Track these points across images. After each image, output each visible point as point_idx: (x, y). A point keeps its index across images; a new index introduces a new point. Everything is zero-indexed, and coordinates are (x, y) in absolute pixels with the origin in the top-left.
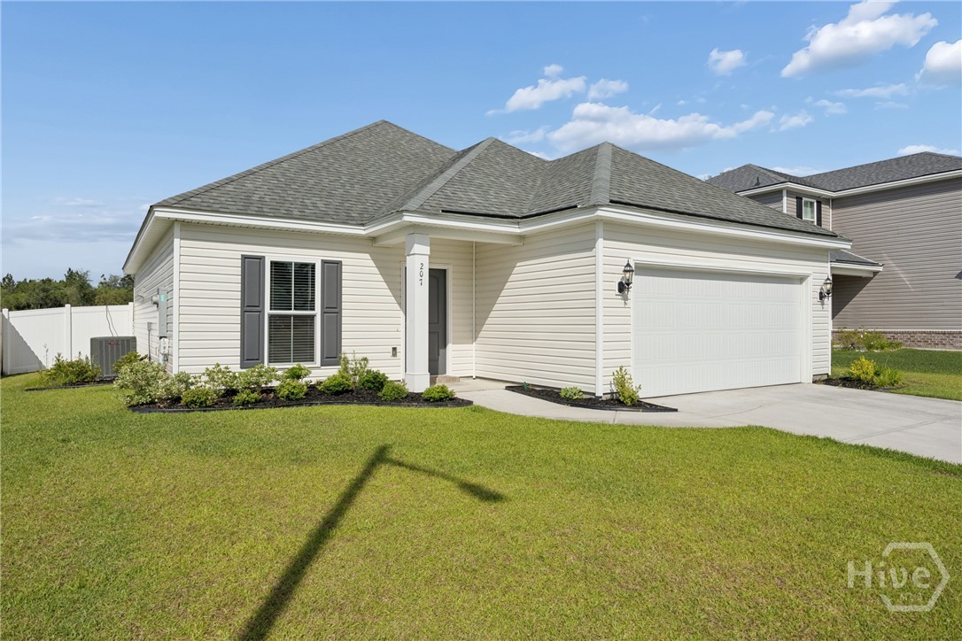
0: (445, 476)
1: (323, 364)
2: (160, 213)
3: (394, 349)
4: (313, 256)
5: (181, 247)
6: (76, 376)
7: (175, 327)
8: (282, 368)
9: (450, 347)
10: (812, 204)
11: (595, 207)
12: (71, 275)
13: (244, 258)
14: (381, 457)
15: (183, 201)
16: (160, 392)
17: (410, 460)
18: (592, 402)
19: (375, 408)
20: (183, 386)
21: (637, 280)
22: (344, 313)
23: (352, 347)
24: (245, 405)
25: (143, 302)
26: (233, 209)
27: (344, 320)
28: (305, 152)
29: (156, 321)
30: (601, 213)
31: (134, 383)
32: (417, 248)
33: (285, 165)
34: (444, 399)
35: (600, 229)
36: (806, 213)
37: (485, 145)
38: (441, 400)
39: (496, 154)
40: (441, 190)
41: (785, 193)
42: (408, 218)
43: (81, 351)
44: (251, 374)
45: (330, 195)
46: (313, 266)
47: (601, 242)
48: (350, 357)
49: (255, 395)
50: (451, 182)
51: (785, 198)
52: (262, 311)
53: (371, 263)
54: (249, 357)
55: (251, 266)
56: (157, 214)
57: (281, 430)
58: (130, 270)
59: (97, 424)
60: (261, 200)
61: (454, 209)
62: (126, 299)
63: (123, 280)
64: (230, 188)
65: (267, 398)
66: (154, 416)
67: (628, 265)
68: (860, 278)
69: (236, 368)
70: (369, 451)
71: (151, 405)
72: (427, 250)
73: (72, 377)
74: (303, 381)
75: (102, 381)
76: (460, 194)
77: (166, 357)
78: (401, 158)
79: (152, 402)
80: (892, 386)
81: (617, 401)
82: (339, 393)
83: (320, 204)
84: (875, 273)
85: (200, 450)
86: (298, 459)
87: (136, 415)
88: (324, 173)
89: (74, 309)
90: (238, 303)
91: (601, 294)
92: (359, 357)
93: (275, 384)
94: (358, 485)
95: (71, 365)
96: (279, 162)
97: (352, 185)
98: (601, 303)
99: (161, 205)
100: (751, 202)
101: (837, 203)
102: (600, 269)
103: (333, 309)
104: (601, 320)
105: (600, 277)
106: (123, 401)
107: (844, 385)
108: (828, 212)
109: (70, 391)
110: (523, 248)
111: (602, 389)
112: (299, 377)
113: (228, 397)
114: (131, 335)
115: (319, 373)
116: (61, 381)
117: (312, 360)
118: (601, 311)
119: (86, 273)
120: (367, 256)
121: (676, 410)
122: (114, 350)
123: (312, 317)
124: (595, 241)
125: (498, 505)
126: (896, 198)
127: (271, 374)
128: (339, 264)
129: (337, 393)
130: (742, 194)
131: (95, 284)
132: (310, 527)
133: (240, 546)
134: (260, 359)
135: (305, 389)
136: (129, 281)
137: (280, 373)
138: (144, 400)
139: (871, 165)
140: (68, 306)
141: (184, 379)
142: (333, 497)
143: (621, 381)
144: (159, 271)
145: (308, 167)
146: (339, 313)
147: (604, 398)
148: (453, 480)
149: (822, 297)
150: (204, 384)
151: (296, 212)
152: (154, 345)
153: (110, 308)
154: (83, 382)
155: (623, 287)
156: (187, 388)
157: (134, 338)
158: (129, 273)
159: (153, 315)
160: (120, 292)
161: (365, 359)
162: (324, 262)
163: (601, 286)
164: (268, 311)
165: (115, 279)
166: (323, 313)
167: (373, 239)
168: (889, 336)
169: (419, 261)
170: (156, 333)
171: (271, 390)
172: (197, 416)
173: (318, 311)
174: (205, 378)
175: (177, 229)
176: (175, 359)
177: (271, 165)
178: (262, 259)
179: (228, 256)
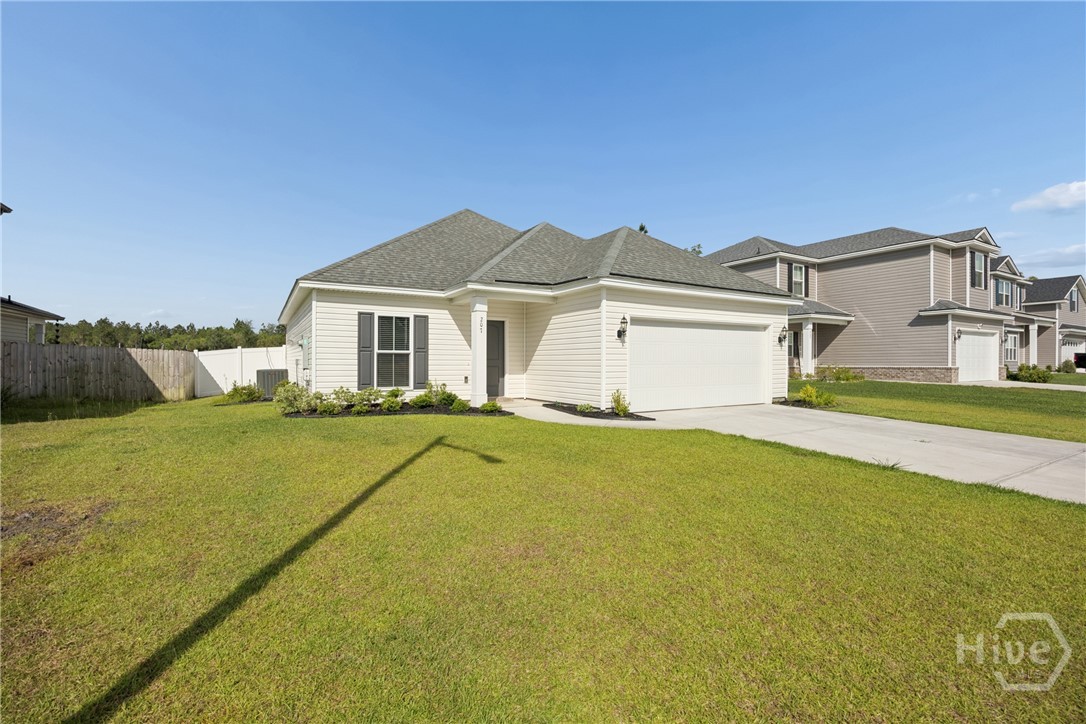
0: (473, 452)
1: (415, 388)
2: (303, 284)
3: (466, 378)
4: (408, 312)
5: (317, 306)
6: (246, 396)
7: (313, 361)
8: (386, 390)
9: (507, 376)
10: (801, 268)
11: (598, 278)
12: (240, 325)
13: (360, 314)
14: (439, 441)
15: (318, 275)
16: (303, 405)
17: (456, 444)
18: (598, 414)
19: (445, 416)
20: (319, 401)
21: (630, 329)
22: (430, 352)
23: (435, 377)
24: (359, 413)
25: (292, 345)
26: (352, 280)
27: (430, 357)
28: (406, 236)
29: (301, 358)
30: (602, 282)
31: (286, 398)
32: (478, 307)
33: (390, 247)
34: (493, 411)
35: (604, 293)
36: (796, 275)
37: (537, 229)
38: (492, 411)
39: (545, 235)
40: (497, 265)
41: (778, 260)
42: (471, 286)
43: (250, 379)
44: (365, 393)
45: (421, 269)
46: (408, 319)
47: (604, 303)
48: (433, 383)
49: (366, 407)
50: (506, 259)
51: (778, 264)
52: (373, 351)
53: (450, 317)
54: (364, 382)
55: (365, 319)
56: (301, 285)
57: (380, 428)
58: (283, 322)
59: (264, 424)
60: (372, 273)
61: (504, 279)
62: (281, 343)
63: (278, 327)
64: (350, 265)
65: (374, 410)
66: (300, 419)
67: (624, 318)
68: (838, 325)
69: (354, 390)
70: (432, 439)
71: (298, 413)
72: (485, 308)
73: (244, 397)
74: (399, 399)
75: (265, 400)
76: (511, 268)
77: (308, 382)
78: (477, 238)
79: (298, 412)
80: (827, 406)
81: (614, 414)
82: (423, 407)
83: (413, 276)
84: (849, 322)
85: (328, 438)
86: (387, 442)
87: (288, 419)
88: (418, 252)
89: (244, 350)
90: (356, 345)
91: (604, 339)
92: (440, 383)
93: (380, 401)
94: (419, 455)
95: (244, 388)
96: (386, 245)
97: (438, 261)
98: (604, 344)
99: (303, 279)
100: (730, 271)
101: (821, 267)
102: (604, 321)
103: (422, 349)
104: (604, 357)
105: (604, 327)
106: (279, 410)
107: (793, 405)
108: (814, 274)
109: (244, 406)
110: (556, 305)
111: (605, 404)
112: (396, 396)
113: (348, 409)
114: (284, 368)
115: (410, 394)
116: (237, 399)
117: (408, 385)
118: (604, 351)
119: (250, 322)
120: (447, 312)
121: (654, 420)
122: (272, 379)
123: (408, 355)
124: (601, 301)
125: (498, 465)
126: (864, 264)
127: (378, 395)
128: (426, 317)
129: (422, 407)
130: (725, 265)
131: (256, 331)
132: (384, 473)
133: (345, 480)
134: (371, 384)
135: (400, 404)
136: (282, 329)
137: (384, 393)
138: (293, 410)
139: (849, 237)
140: (239, 347)
141: (319, 397)
142: (402, 460)
143: (617, 401)
144: (303, 323)
145: (407, 248)
146: (426, 352)
147: (607, 411)
148: (477, 453)
149: (780, 340)
150: (333, 400)
151: (396, 282)
152: (300, 375)
153: (269, 348)
154: (252, 401)
155: (621, 334)
156: (321, 402)
157: (286, 371)
158: (282, 323)
159: (298, 354)
160: (276, 337)
161: (444, 385)
162: (416, 316)
163: (604, 333)
164: (376, 351)
165: (272, 327)
166: (415, 352)
167: (451, 300)
168: (858, 370)
169: (480, 316)
170: (301, 367)
171: (377, 405)
172: (328, 420)
173: (411, 351)
174: (333, 396)
175: (314, 294)
176: (313, 383)
177: (380, 247)
178: (372, 314)
179: (349, 313)
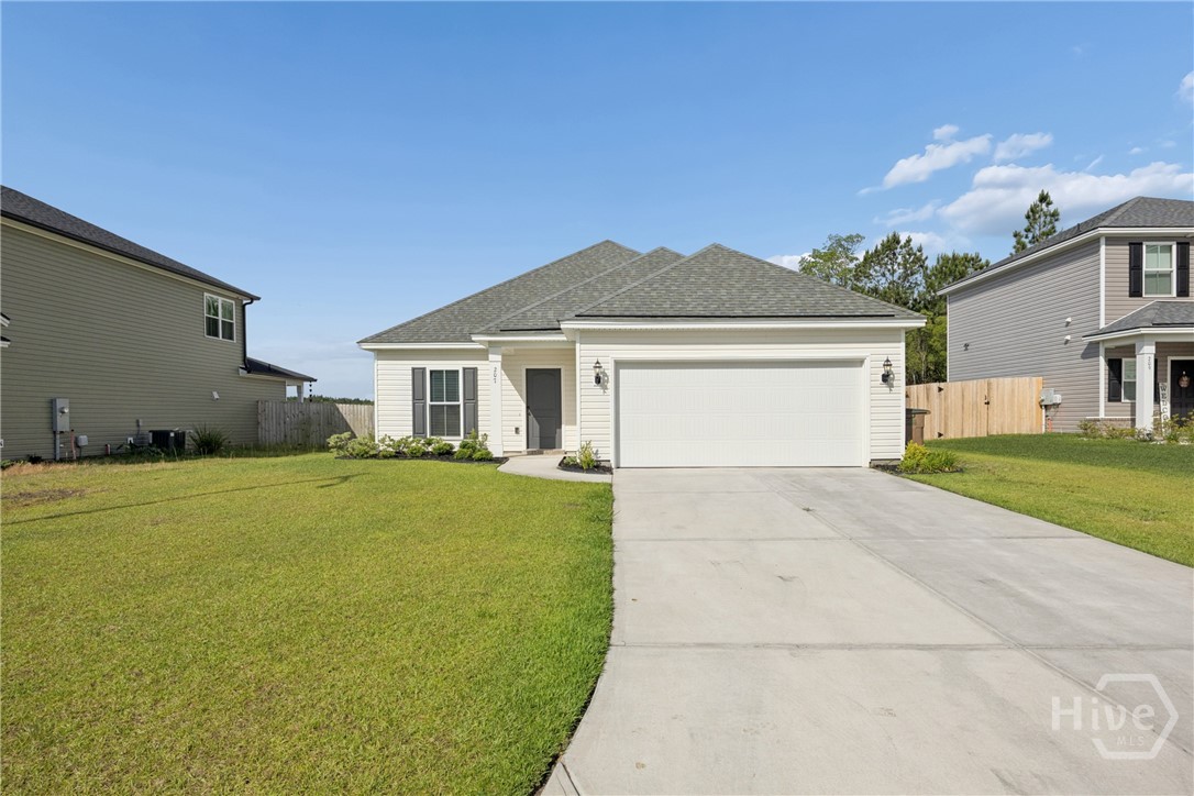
1: (465, 438)
3: (517, 429)
4: (457, 365)
10: (1168, 247)
13: (413, 369)
26: (402, 339)
27: (480, 405)
32: (491, 358)
35: (578, 336)
36: (1154, 261)
40: (525, 312)
42: (475, 338)
46: (457, 372)
50: (545, 304)
52: (425, 403)
54: (418, 429)
55: (417, 374)
56: (363, 347)
60: (425, 332)
61: (514, 328)
67: (597, 362)
72: (499, 358)
90: (410, 398)
91: (578, 386)
98: (579, 392)
99: (363, 341)
103: (472, 396)
104: (579, 406)
105: (578, 373)
117: (458, 434)
118: (579, 399)
123: (458, 406)
124: (577, 345)
128: (475, 369)
134: (425, 432)
146: (476, 402)
149: (886, 378)
151: (442, 338)
155: (599, 380)
162: (464, 369)
163: (578, 380)
164: (429, 402)
166: (465, 402)
169: (494, 366)
173: (461, 402)
178: (424, 369)
179: (404, 368)
